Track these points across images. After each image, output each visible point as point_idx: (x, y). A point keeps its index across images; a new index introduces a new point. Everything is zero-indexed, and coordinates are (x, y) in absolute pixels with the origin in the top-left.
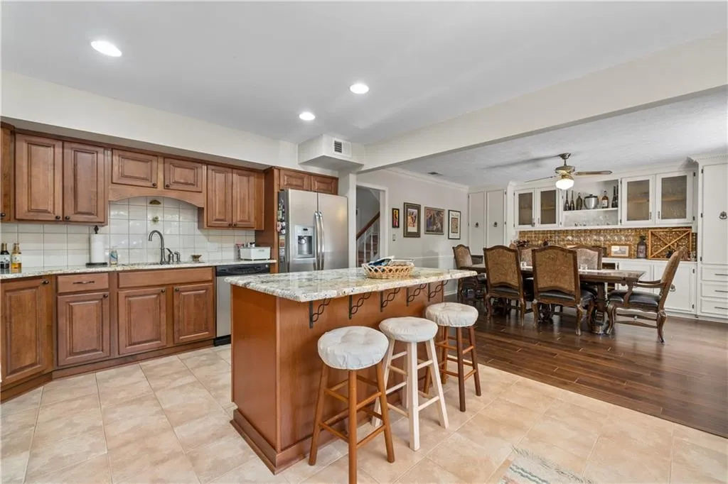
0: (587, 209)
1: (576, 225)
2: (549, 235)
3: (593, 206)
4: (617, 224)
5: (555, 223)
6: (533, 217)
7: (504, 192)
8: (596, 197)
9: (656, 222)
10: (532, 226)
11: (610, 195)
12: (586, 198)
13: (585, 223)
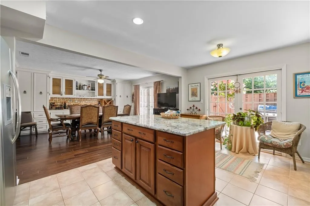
0: (83, 90)
1: (80, 96)
2: (66, 100)
3: (86, 89)
4: (95, 97)
5: (72, 95)
6: (61, 91)
7: (47, 75)
8: (87, 86)
9: (105, 97)
10: (61, 95)
11: (91, 86)
12: (83, 85)
13: (83, 96)
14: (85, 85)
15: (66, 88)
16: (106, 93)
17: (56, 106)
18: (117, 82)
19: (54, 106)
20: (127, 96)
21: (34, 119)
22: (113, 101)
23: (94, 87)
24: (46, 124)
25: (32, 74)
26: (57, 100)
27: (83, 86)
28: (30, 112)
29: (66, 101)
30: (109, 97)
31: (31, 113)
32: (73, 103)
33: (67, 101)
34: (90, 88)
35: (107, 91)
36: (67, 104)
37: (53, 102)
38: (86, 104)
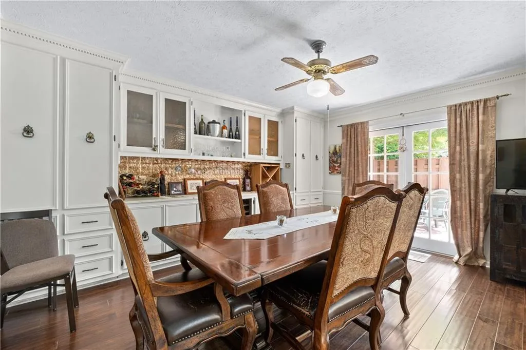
0: (212, 135)
2: (164, 165)
3: (216, 134)
4: (241, 157)
5: (185, 149)
6: (154, 136)
7: (111, 74)
8: (219, 124)
9: (265, 158)
10: (154, 150)
11: (227, 125)
12: (209, 123)
13: (211, 153)
14: (214, 122)
15: (166, 128)
16: (266, 147)
17: (138, 185)
18: (296, 115)
19: (130, 185)
20: (317, 157)
21: (66, 238)
22: (281, 169)
23: (237, 130)
24: (109, 255)
25: (55, 60)
26: (139, 166)
27: (211, 125)
28: (47, 213)
29: (164, 170)
30: (272, 159)
31: (54, 214)
32: (182, 177)
33: (166, 169)
34: (226, 132)
35: (269, 142)
36: (168, 179)
37: (127, 172)
38: (214, 177)
